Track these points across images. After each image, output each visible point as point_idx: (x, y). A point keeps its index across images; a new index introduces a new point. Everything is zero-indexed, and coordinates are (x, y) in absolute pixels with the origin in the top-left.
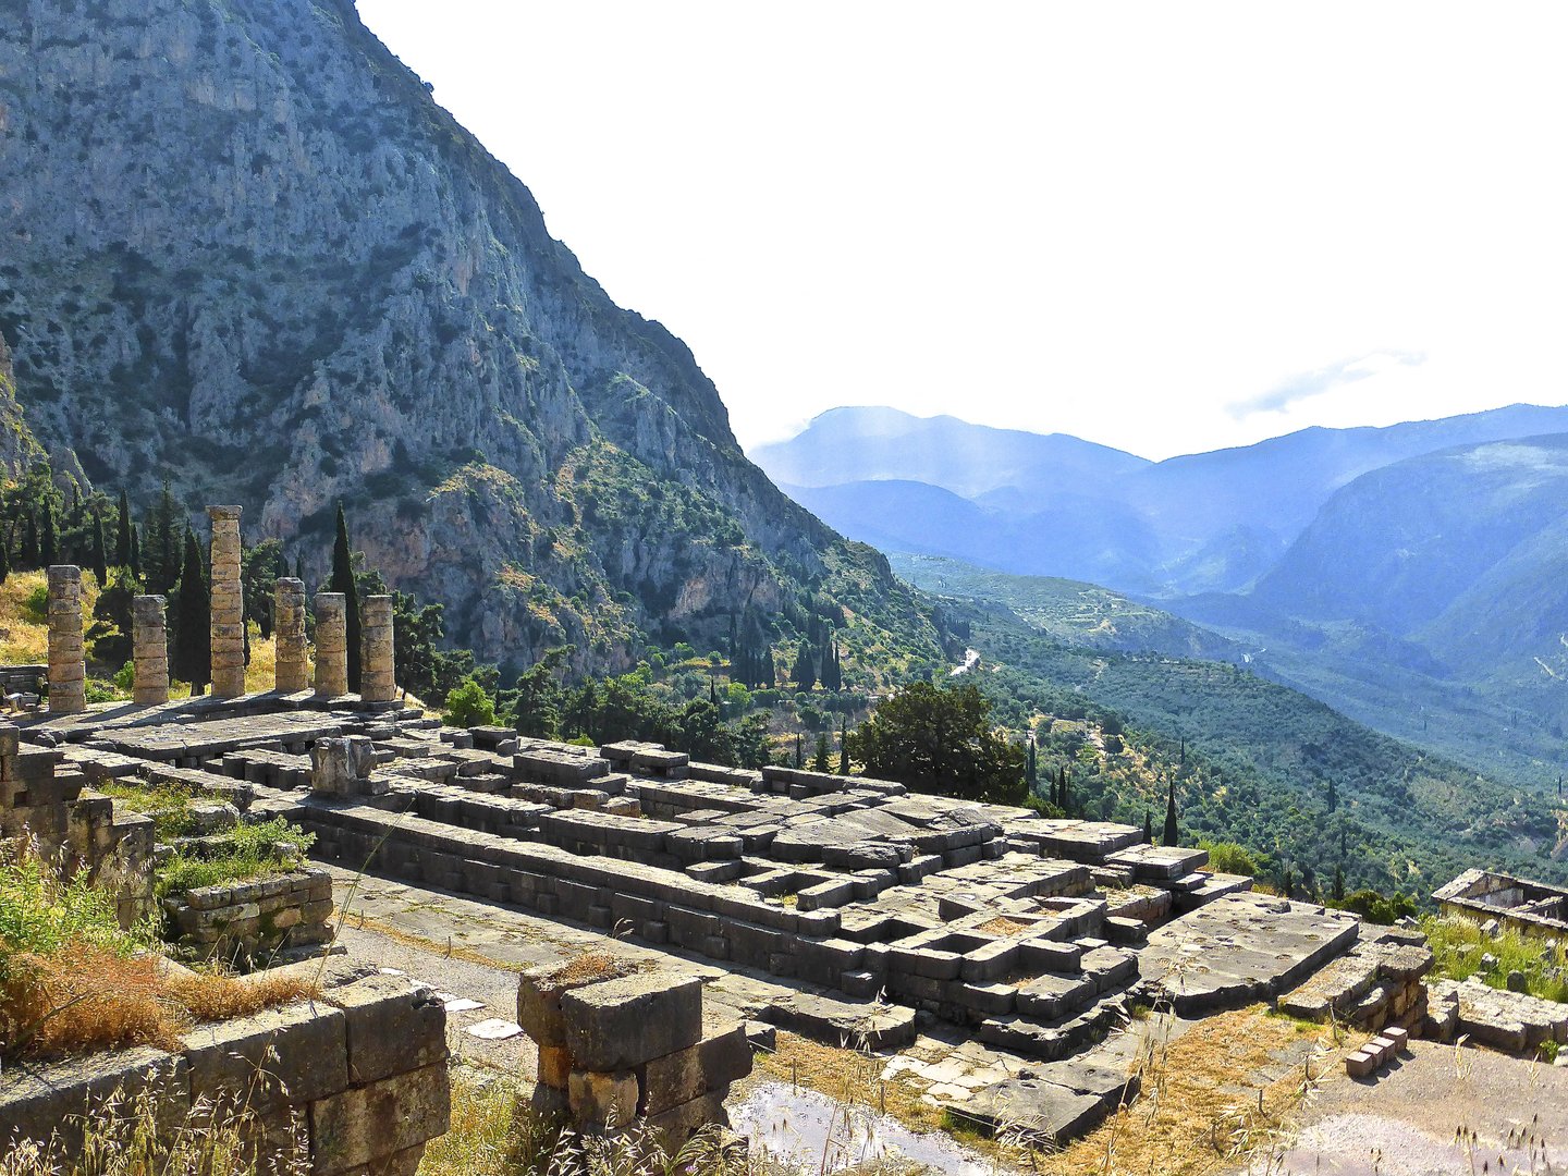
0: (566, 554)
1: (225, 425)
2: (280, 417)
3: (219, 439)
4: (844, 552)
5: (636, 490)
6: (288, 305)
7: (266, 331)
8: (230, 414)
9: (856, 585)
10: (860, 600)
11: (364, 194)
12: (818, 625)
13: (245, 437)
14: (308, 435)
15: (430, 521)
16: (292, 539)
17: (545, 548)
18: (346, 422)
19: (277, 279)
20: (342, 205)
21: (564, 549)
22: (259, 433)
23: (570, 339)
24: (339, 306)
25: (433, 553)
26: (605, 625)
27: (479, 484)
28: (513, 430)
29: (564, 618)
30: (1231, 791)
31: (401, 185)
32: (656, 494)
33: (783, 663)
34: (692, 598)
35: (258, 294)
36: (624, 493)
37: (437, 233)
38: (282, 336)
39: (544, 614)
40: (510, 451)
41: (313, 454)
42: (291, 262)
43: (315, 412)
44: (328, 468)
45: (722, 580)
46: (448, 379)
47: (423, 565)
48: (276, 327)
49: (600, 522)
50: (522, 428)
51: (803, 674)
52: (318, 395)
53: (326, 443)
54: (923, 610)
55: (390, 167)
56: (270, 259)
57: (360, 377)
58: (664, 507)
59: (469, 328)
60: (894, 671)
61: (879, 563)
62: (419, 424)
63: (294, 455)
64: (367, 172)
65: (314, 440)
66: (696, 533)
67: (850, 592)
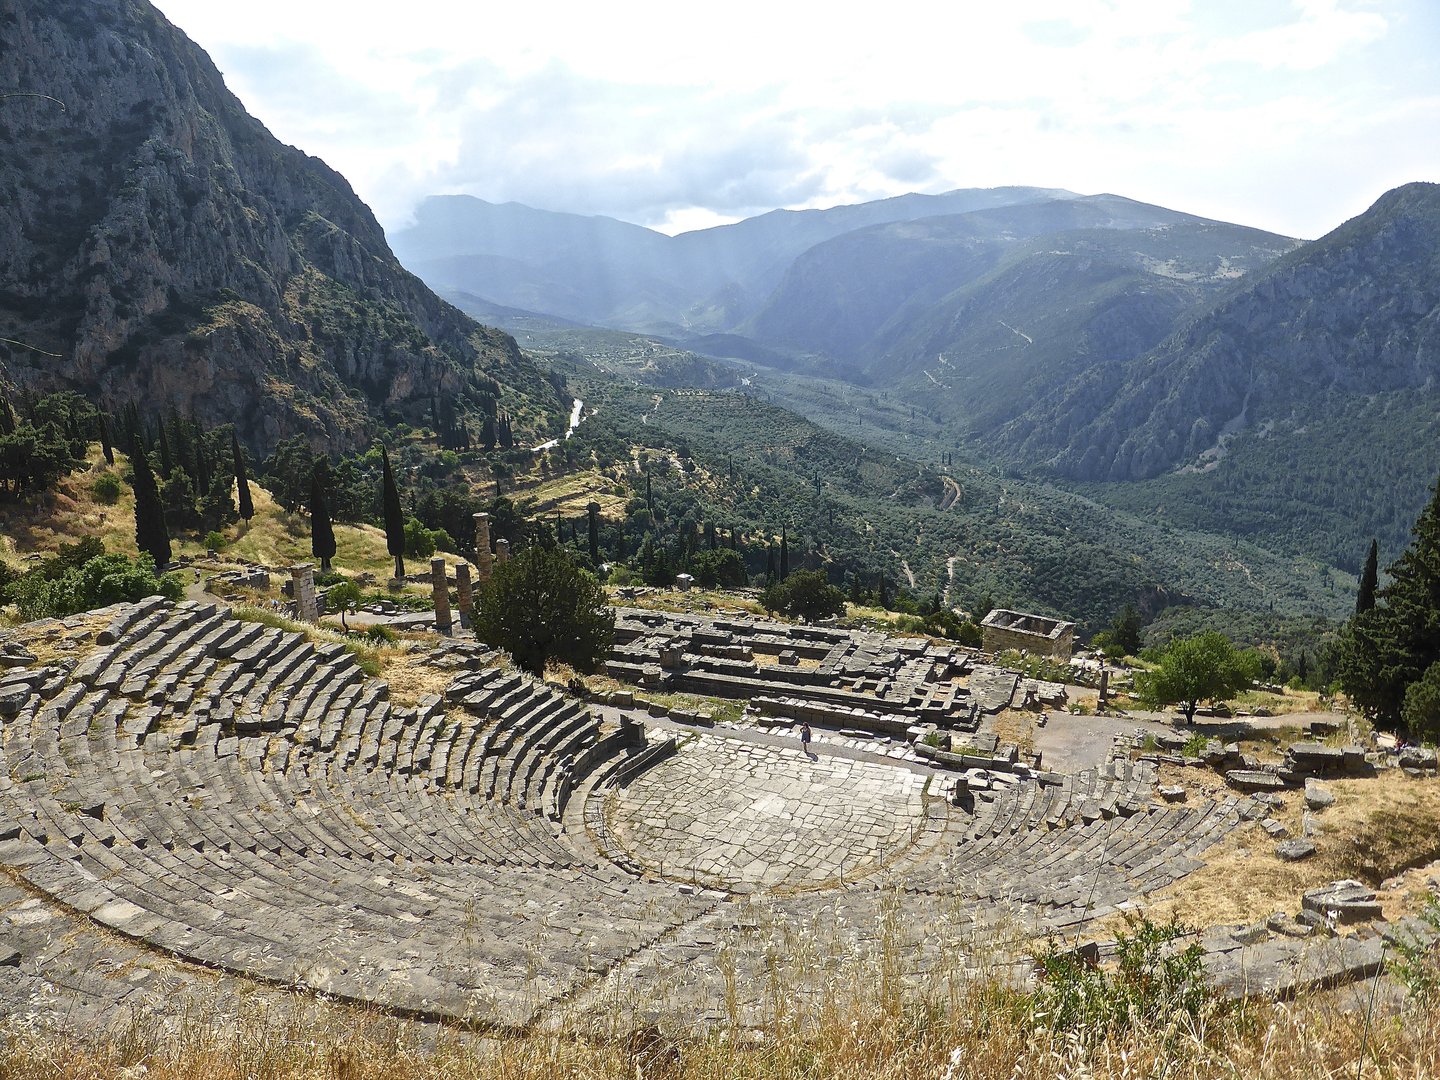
0: (311, 365)
1: (22, 280)
2: (70, 273)
3: (20, 291)
4: (485, 337)
5: (347, 309)
6: (50, 174)
7: (38, 197)
8: (26, 270)
9: (497, 361)
10: (501, 372)
11: (95, 75)
12: (485, 400)
13: (42, 289)
14: (99, 287)
15: (212, 350)
16: (103, 371)
17: (294, 360)
18: (128, 275)
19: (36, 152)
20: (76, 85)
21: (307, 362)
22: (53, 285)
23: (269, 186)
24: (95, 175)
25: (217, 374)
26: (347, 415)
27: (242, 319)
28: (254, 271)
29: (321, 413)
30: (761, 489)
31: (125, 68)
32: (361, 311)
33: (472, 431)
34: (401, 387)
35: (21, 165)
36: (338, 313)
37: (163, 109)
38: (53, 202)
39: (307, 413)
40: (254, 289)
41: (109, 303)
42: (42, 136)
43: (101, 268)
44: (121, 313)
45: (419, 373)
46: (199, 235)
47: (211, 383)
48: (45, 195)
49: (327, 337)
50: (260, 269)
51: (487, 437)
52: (101, 254)
53: (116, 292)
54: (544, 375)
55: (113, 52)
56: (25, 133)
57: (133, 237)
58: (370, 322)
59: (208, 192)
60: (540, 426)
61: (510, 343)
62: (183, 271)
63: (92, 303)
64: (92, 55)
65: (106, 291)
66: (397, 340)
67: (494, 367)
